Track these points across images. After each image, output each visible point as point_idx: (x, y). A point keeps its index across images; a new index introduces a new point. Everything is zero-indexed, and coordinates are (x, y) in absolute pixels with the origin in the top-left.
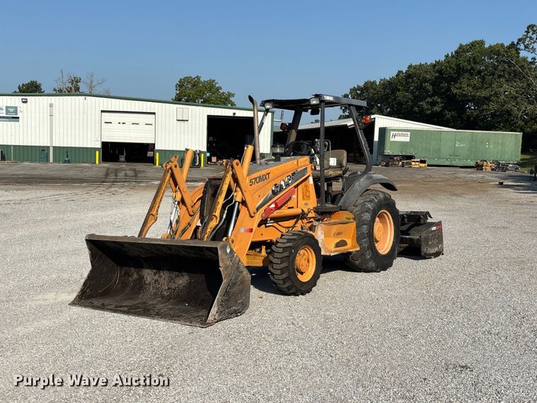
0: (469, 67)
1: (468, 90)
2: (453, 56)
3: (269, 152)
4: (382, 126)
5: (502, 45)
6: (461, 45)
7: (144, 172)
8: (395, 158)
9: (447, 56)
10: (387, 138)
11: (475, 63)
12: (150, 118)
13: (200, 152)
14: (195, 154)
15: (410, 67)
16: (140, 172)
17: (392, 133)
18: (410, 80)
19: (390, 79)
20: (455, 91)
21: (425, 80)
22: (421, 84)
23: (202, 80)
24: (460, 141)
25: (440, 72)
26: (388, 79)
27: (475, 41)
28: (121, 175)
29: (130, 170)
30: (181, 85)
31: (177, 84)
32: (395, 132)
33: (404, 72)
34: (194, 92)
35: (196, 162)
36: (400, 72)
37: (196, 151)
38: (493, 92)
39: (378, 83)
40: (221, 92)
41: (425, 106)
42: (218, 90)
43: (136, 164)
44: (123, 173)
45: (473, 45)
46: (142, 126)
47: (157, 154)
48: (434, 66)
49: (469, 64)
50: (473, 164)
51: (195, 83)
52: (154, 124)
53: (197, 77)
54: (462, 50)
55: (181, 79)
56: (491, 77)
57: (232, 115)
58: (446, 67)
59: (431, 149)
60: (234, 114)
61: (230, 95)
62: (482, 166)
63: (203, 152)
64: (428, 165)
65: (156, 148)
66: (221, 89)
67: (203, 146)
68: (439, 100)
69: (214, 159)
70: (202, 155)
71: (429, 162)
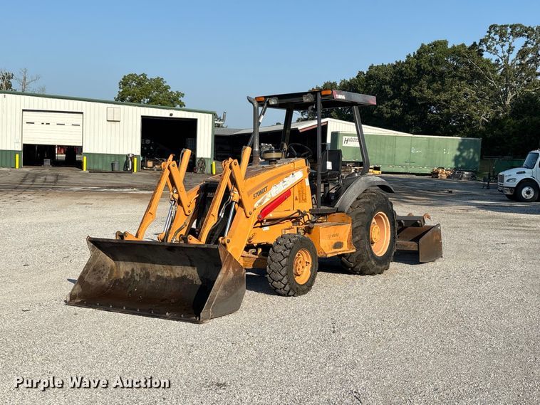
0: (430, 69)
1: (428, 93)
2: (415, 57)
3: (209, 157)
4: (335, 131)
5: (463, 45)
6: (423, 45)
7: (67, 177)
8: (348, 165)
9: (408, 57)
10: (339, 143)
11: (437, 64)
12: (77, 119)
13: (134, 156)
14: (127, 158)
15: (371, 67)
16: (63, 177)
17: (344, 137)
18: (372, 81)
19: (350, 80)
20: (414, 94)
21: (384, 82)
22: (381, 85)
23: (148, 77)
24: (416, 147)
25: (400, 73)
26: (349, 80)
27: (438, 42)
28: (39, 181)
29: (52, 175)
30: (125, 83)
31: (121, 82)
32: (347, 137)
33: (365, 73)
34: (137, 90)
35: (128, 167)
36: (361, 73)
37: (129, 155)
38: (453, 95)
39: (338, 85)
40: (170, 91)
41: (385, 110)
42: (166, 89)
43: (61, 168)
44: (42, 179)
45: (436, 45)
46: (68, 127)
47: (85, 158)
48: (394, 67)
49: (431, 66)
50: (429, 171)
51: (141, 81)
52: (81, 125)
53: (143, 75)
54: (423, 50)
55: (125, 77)
56: (451, 79)
57: (168, 116)
58: (406, 68)
59: (386, 156)
60: (171, 115)
61: (179, 94)
62: (438, 173)
63: (136, 156)
64: (383, 173)
65: (84, 151)
66: (170, 88)
67: (137, 150)
68: (399, 104)
69: (150, 164)
70: (135, 159)
71: (383, 169)
